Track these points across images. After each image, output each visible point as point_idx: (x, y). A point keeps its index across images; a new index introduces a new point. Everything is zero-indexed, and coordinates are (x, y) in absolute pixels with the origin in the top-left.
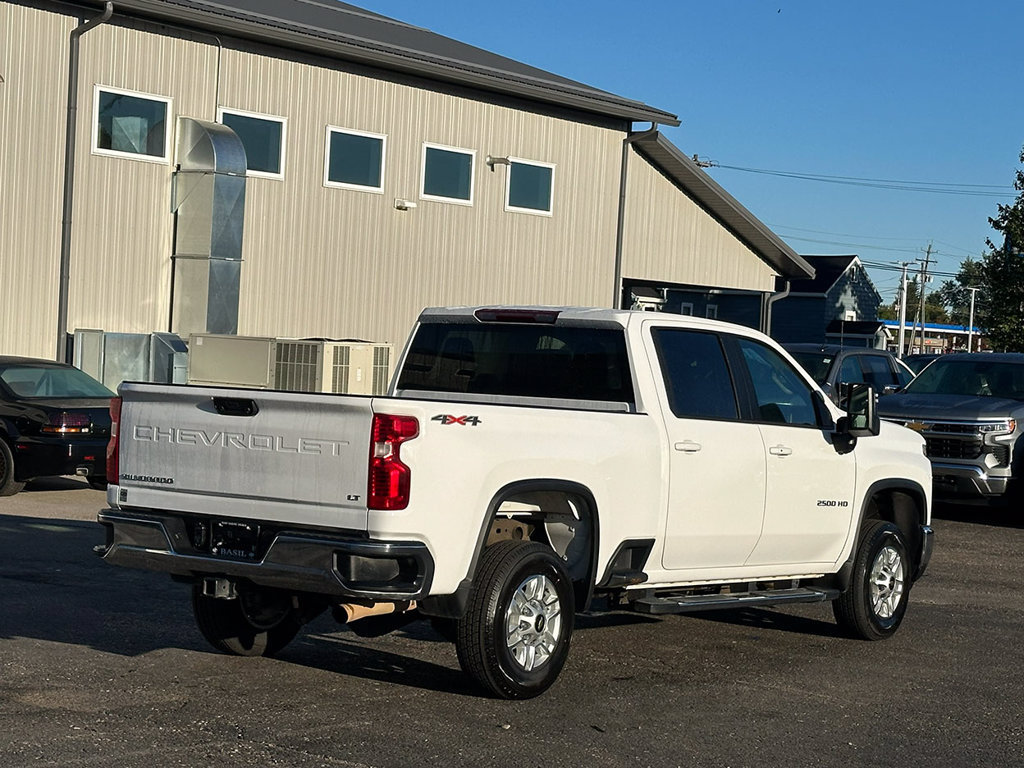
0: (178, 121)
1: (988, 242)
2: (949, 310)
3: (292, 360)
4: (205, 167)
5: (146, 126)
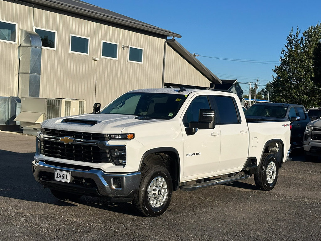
0: (20, 30)
1: (272, 76)
2: (263, 96)
3: (52, 105)
4: (28, 45)
5: (10, 32)
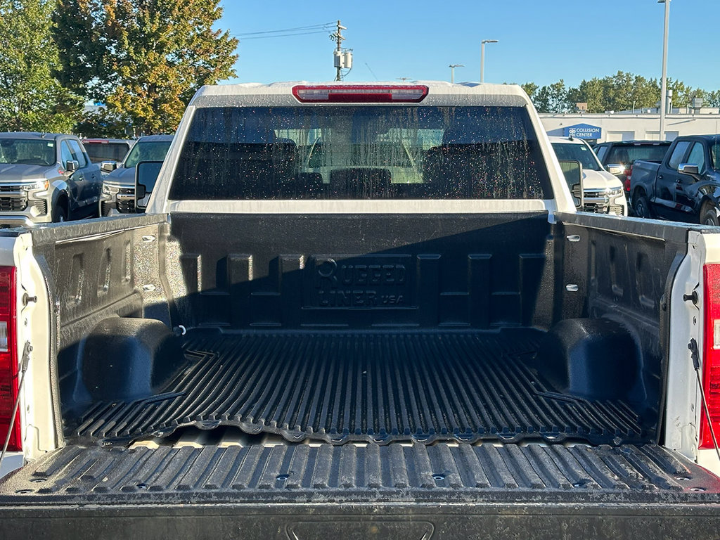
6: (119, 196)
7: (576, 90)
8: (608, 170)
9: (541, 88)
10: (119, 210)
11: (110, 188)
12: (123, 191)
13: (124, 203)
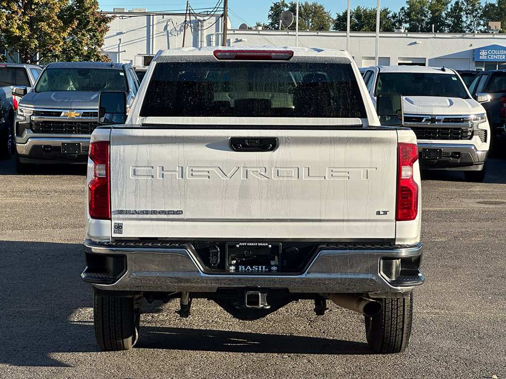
6: (33, 118)
7: (493, 5)
8: (476, 98)
9: (453, 3)
10: (32, 130)
11: (24, 111)
12: (36, 113)
13: (37, 123)
